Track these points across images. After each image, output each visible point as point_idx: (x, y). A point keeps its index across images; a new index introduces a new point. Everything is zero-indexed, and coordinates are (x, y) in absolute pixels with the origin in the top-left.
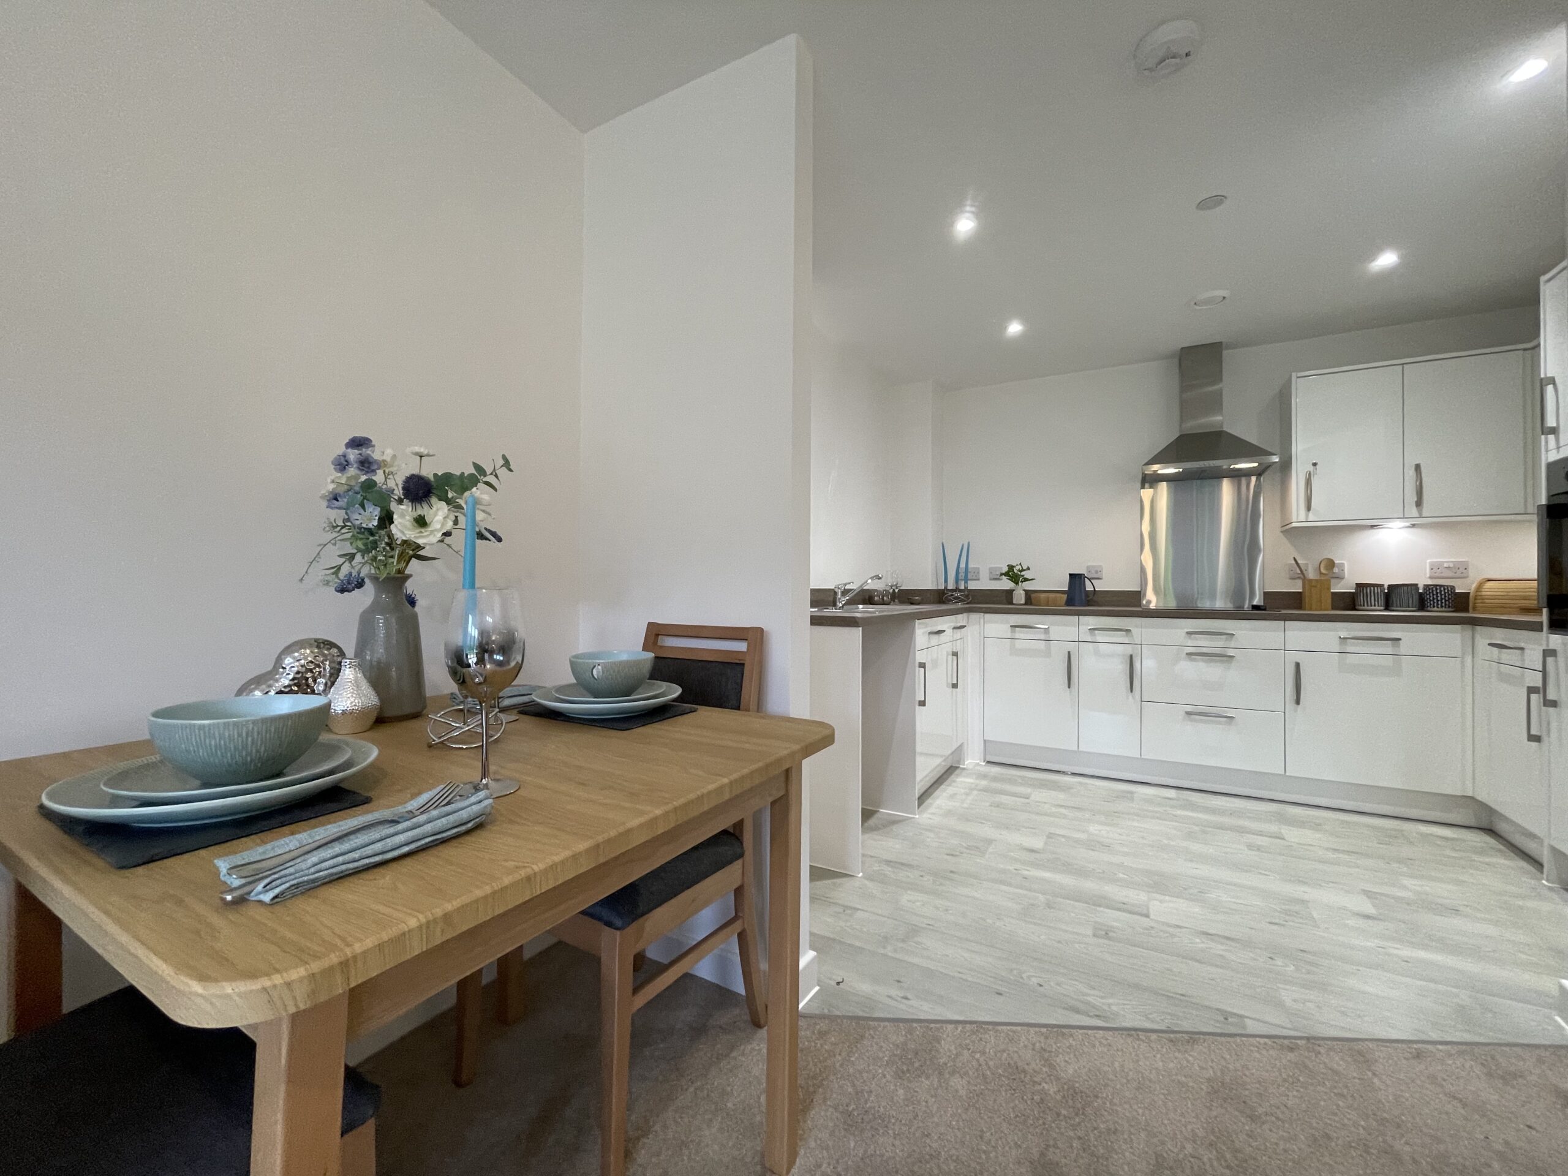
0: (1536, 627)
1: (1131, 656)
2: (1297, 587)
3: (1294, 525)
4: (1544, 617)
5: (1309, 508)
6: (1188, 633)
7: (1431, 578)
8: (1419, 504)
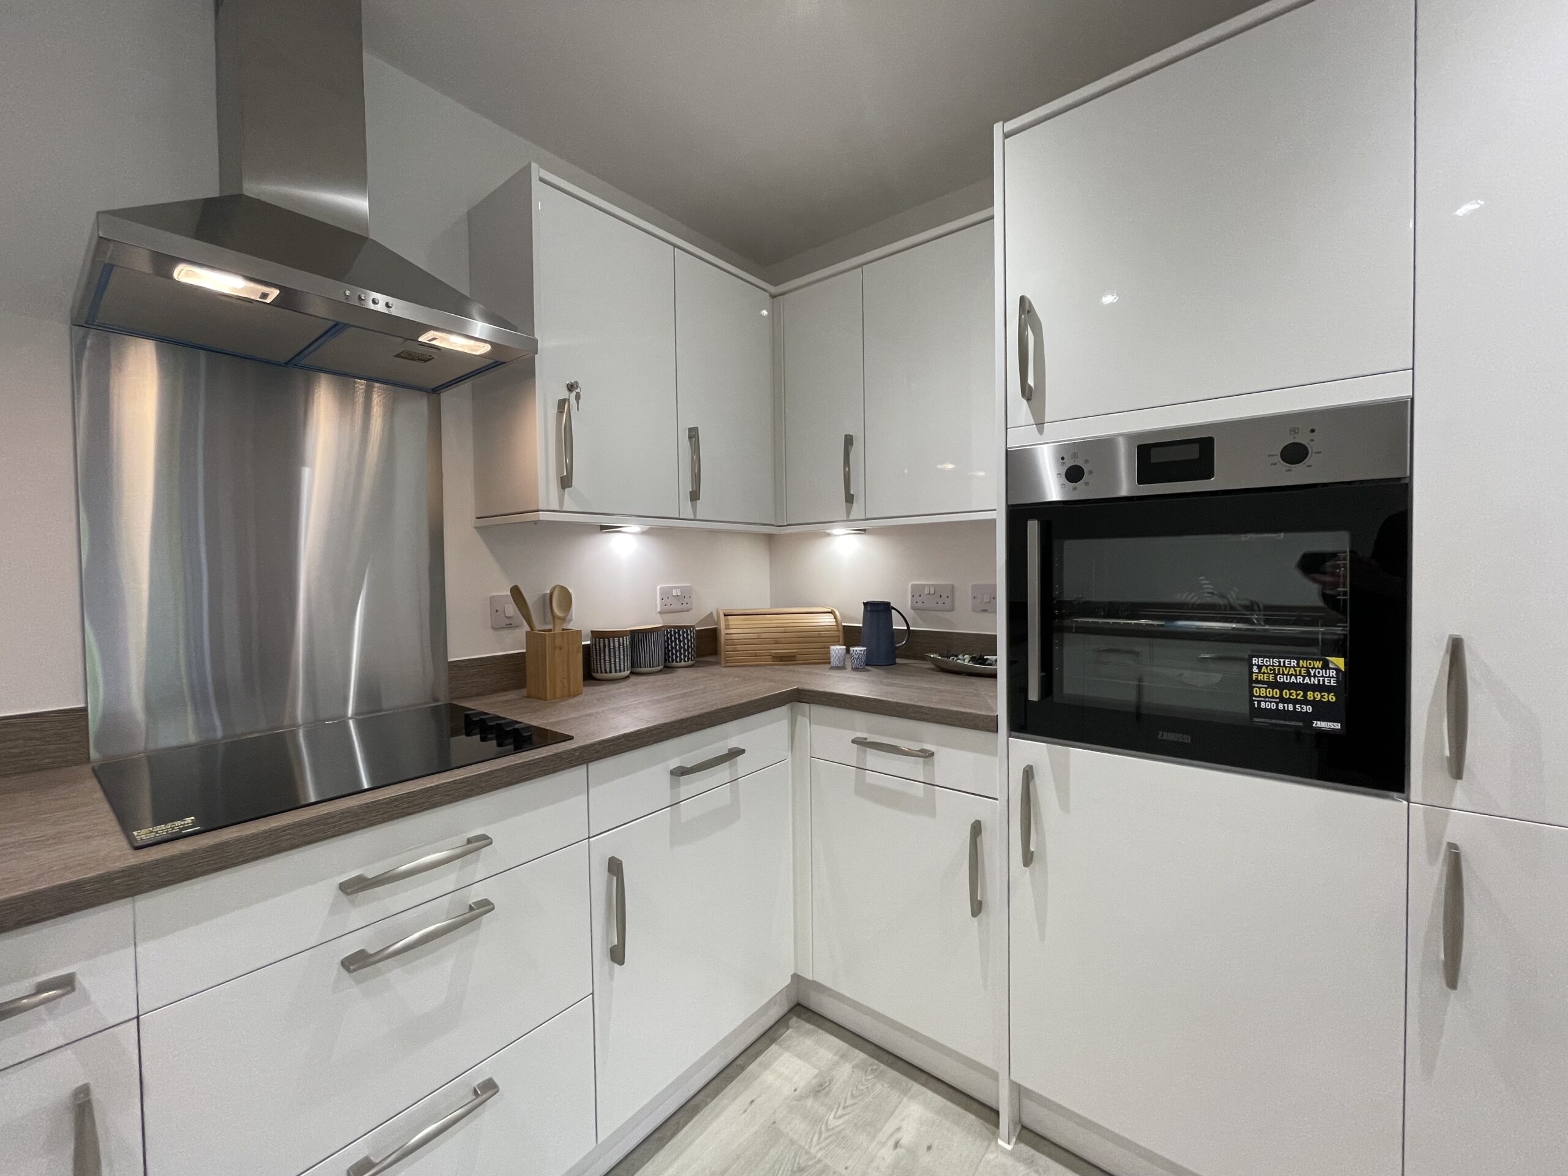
0: (989, 725)
3: (543, 516)
5: (565, 482)
6: (342, 883)
7: (660, 613)
8: (695, 496)
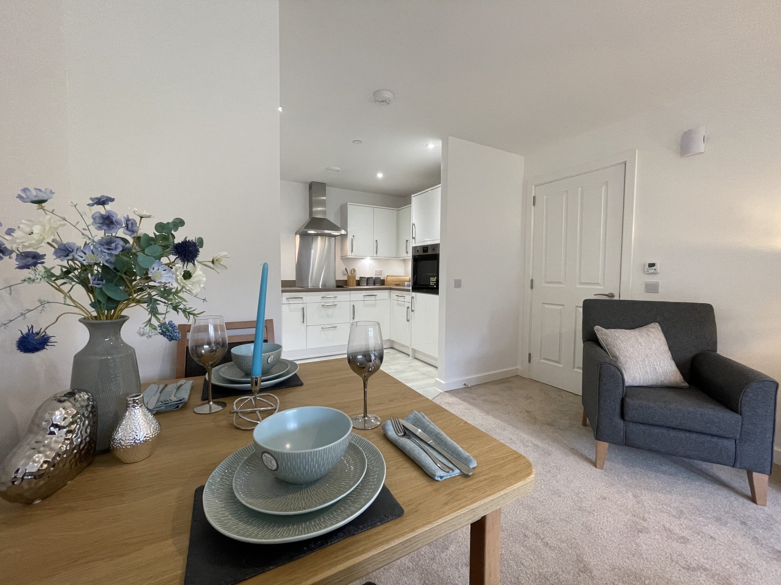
0: (408, 291)
1: (303, 308)
2: (345, 278)
3: (348, 257)
4: (411, 288)
5: (352, 251)
6: (322, 297)
7: (375, 275)
8: (377, 252)
